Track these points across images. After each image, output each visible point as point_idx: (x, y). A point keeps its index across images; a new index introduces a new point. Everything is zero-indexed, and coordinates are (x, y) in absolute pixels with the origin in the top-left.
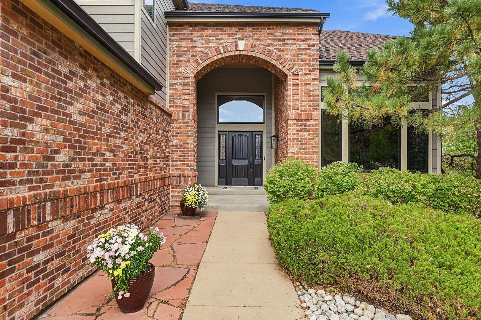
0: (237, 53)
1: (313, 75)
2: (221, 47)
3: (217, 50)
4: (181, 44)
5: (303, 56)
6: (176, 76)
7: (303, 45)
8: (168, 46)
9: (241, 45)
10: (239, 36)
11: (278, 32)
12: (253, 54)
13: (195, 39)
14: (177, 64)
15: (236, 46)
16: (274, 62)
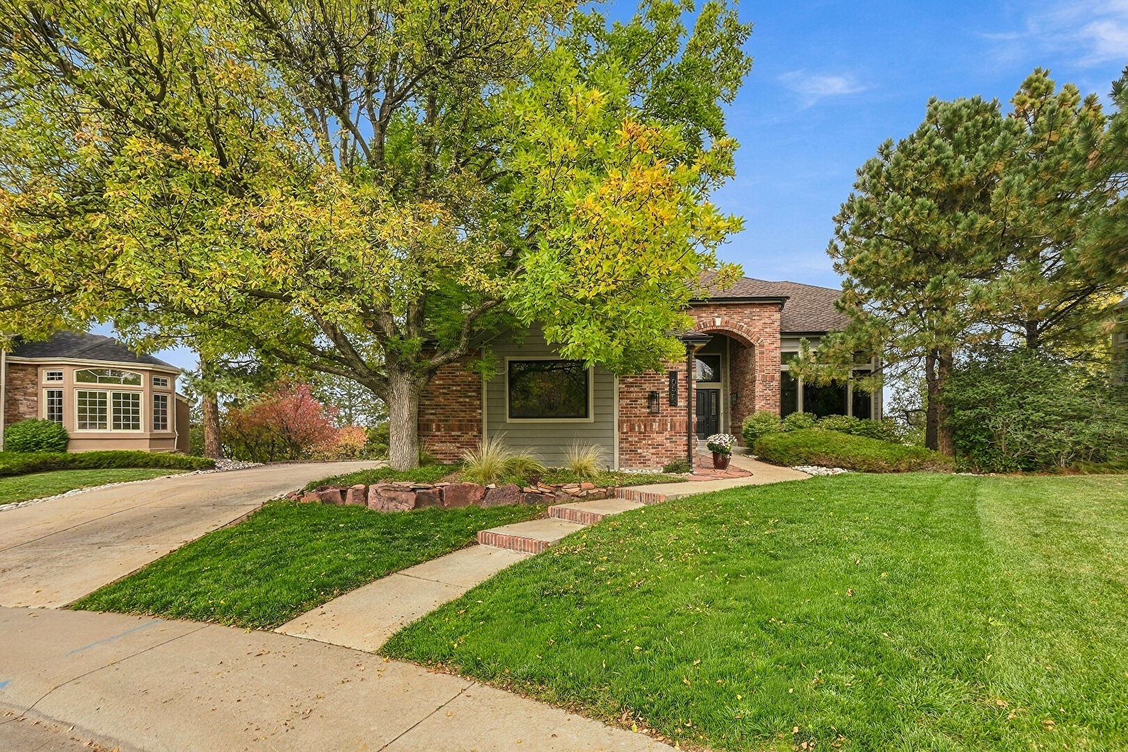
0: (714, 328)
1: (775, 344)
2: (701, 324)
3: (699, 326)
5: (767, 330)
7: (767, 321)
9: (718, 322)
10: (716, 315)
11: (747, 311)
12: (726, 328)
15: (714, 322)
16: (745, 335)
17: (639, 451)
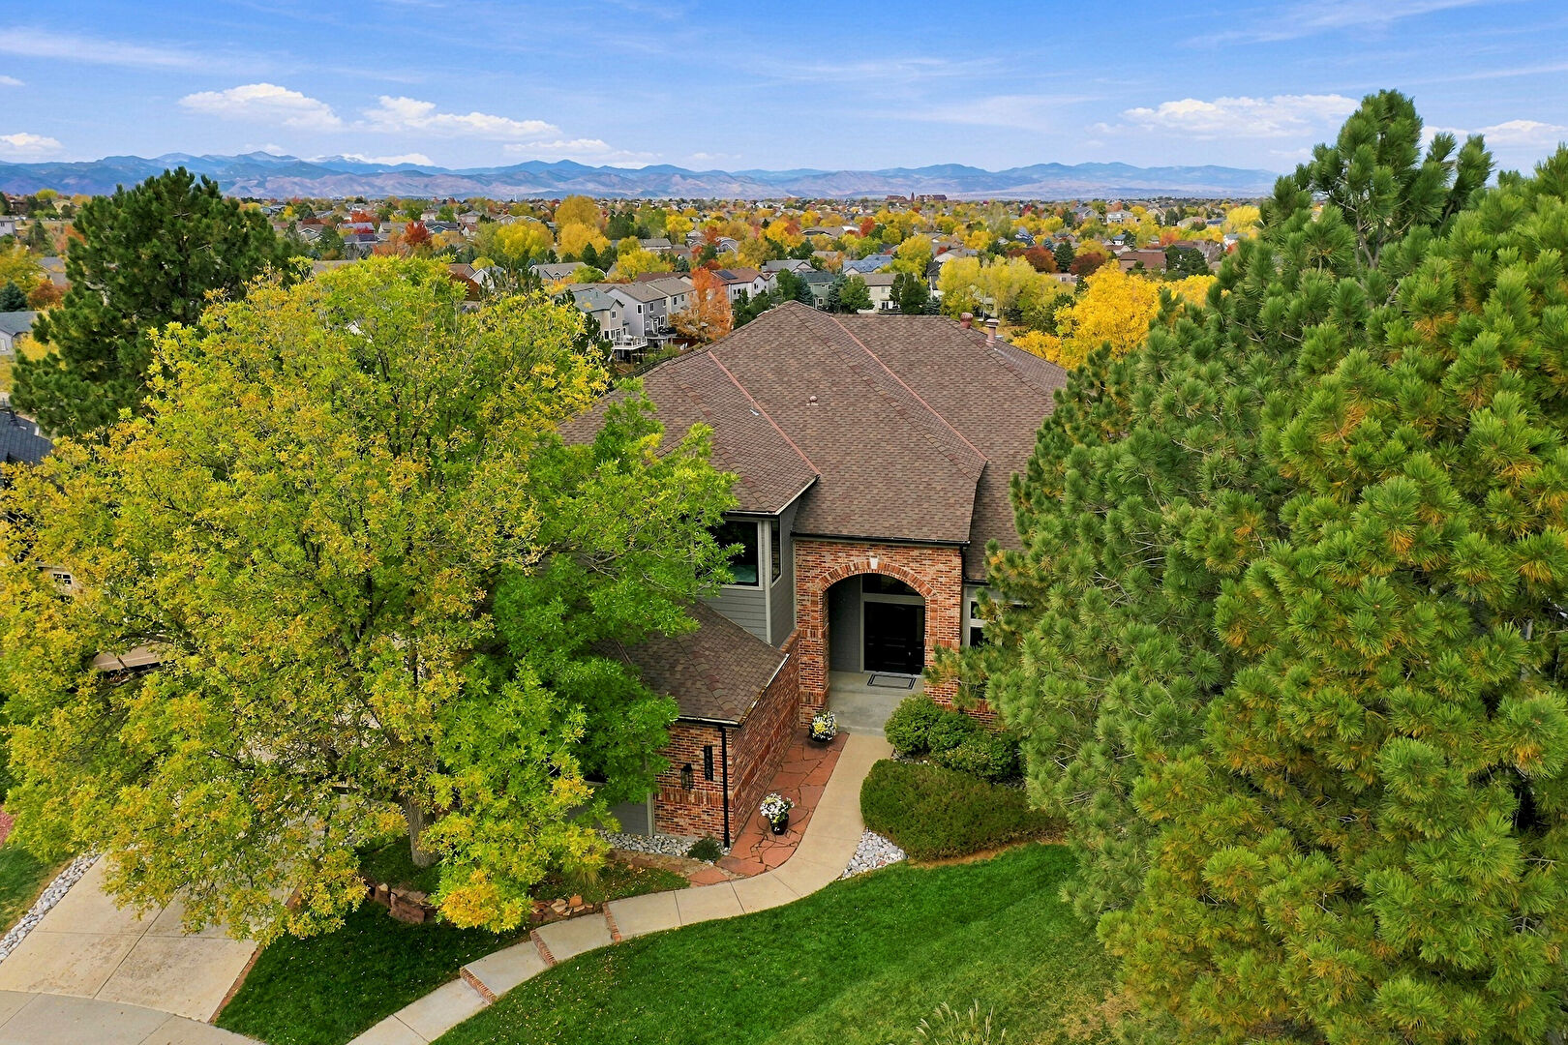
0: (869, 572)
1: (953, 601)
2: (851, 564)
3: (848, 568)
4: (809, 558)
5: (943, 580)
6: (805, 592)
7: (943, 568)
8: (795, 560)
9: (874, 564)
10: (871, 554)
11: (916, 553)
12: (885, 573)
13: (823, 554)
14: (803, 579)
15: (869, 564)
16: (910, 583)
17: (676, 820)
